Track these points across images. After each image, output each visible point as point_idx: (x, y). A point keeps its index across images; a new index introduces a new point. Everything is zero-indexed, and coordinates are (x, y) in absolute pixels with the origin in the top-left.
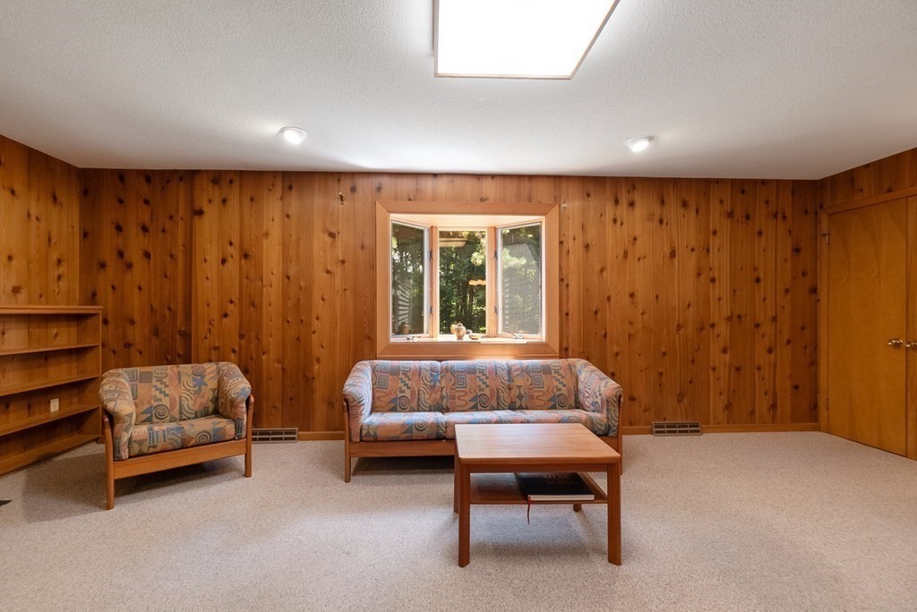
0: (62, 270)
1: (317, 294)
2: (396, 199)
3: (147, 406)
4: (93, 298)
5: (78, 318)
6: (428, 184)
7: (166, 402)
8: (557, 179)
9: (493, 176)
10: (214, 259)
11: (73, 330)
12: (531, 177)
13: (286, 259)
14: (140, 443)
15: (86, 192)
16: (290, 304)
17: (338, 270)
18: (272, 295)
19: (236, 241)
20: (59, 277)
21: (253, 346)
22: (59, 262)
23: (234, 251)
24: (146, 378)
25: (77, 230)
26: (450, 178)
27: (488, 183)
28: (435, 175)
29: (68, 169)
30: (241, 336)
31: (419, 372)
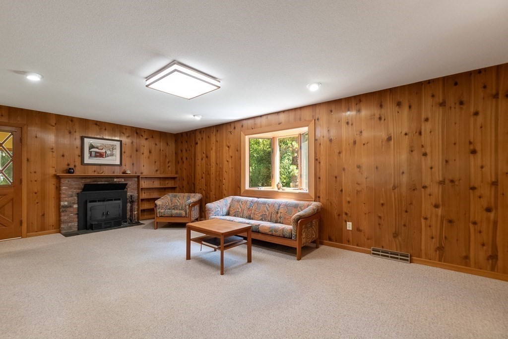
0: (170, 164)
1: (224, 170)
2: (248, 129)
3: (174, 205)
4: (177, 173)
5: (174, 178)
6: (258, 121)
7: (178, 204)
8: (313, 106)
9: (284, 111)
10: (200, 158)
11: (173, 182)
12: (301, 108)
13: (216, 158)
14: (162, 213)
15: (176, 141)
16: (217, 174)
17: (230, 160)
18: (213, 170)
19: (205, 152)
20: (169, 167)
21: (209, 188)
22: (169, 162)
23: (204, 155)
24: (175, 196)
25: (174, 152)
26: (266, 116)
27: (282, 116)
28: (261, 116)
29: (171, 134)
30: (206, 185)
31: (246, 202)
